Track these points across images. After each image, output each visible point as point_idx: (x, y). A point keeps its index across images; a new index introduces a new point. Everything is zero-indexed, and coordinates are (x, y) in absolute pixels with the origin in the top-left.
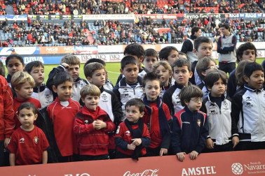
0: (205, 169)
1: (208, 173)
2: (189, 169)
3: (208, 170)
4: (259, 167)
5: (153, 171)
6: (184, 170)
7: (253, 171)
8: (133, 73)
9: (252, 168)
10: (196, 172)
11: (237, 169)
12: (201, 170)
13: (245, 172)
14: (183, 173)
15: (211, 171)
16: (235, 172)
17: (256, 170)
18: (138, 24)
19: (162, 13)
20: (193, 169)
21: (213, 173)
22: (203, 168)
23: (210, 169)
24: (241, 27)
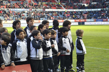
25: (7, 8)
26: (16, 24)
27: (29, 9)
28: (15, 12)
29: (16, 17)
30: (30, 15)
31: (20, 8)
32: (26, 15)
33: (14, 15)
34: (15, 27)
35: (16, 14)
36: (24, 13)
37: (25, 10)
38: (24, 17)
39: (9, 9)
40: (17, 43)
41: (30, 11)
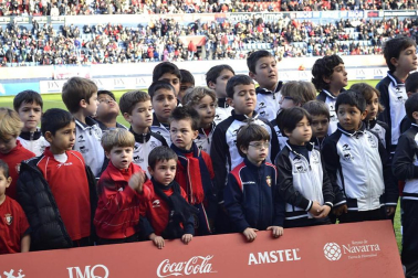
0: (284, 254)
1: (288, 259)
2: (260, 254)
3: (288, 255)
4: (365, 249)
5: (205, 259)
6: (251, 255)
7: (357, 254)
8: (167, 102)
9: (355, 250)
10: (271, 258)
11: (333, 252)
12: (277, 255)
13: (345, 256)
14: (250, 261)
15: (292, 257)
16: (329, 257)
17: (361, 253)
18: (154, 30)
19: (193, 11)
20: (266, 253)
21: (296, 258)
22: (280, 252)
23: (291, 253)
24: (315, 33)
25: (282, 10)
26: (332, 71)
27: (366, 12)
28: (315, 25)
29: (317, 42)
30: (372, 34)
31: (333, 8)
32: (357, 34)
33: (310, 36)
34: (328, 81)
35: (318, 33)
36: (349, 26)
37: (352, 14)
38: (347, 43)
39: (292, 14)
40: (340, 146)
41: (372, 20)
